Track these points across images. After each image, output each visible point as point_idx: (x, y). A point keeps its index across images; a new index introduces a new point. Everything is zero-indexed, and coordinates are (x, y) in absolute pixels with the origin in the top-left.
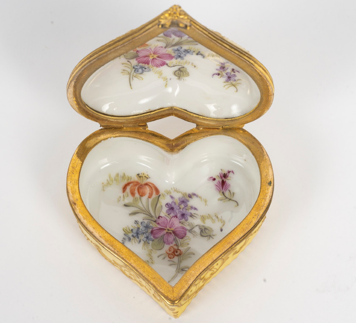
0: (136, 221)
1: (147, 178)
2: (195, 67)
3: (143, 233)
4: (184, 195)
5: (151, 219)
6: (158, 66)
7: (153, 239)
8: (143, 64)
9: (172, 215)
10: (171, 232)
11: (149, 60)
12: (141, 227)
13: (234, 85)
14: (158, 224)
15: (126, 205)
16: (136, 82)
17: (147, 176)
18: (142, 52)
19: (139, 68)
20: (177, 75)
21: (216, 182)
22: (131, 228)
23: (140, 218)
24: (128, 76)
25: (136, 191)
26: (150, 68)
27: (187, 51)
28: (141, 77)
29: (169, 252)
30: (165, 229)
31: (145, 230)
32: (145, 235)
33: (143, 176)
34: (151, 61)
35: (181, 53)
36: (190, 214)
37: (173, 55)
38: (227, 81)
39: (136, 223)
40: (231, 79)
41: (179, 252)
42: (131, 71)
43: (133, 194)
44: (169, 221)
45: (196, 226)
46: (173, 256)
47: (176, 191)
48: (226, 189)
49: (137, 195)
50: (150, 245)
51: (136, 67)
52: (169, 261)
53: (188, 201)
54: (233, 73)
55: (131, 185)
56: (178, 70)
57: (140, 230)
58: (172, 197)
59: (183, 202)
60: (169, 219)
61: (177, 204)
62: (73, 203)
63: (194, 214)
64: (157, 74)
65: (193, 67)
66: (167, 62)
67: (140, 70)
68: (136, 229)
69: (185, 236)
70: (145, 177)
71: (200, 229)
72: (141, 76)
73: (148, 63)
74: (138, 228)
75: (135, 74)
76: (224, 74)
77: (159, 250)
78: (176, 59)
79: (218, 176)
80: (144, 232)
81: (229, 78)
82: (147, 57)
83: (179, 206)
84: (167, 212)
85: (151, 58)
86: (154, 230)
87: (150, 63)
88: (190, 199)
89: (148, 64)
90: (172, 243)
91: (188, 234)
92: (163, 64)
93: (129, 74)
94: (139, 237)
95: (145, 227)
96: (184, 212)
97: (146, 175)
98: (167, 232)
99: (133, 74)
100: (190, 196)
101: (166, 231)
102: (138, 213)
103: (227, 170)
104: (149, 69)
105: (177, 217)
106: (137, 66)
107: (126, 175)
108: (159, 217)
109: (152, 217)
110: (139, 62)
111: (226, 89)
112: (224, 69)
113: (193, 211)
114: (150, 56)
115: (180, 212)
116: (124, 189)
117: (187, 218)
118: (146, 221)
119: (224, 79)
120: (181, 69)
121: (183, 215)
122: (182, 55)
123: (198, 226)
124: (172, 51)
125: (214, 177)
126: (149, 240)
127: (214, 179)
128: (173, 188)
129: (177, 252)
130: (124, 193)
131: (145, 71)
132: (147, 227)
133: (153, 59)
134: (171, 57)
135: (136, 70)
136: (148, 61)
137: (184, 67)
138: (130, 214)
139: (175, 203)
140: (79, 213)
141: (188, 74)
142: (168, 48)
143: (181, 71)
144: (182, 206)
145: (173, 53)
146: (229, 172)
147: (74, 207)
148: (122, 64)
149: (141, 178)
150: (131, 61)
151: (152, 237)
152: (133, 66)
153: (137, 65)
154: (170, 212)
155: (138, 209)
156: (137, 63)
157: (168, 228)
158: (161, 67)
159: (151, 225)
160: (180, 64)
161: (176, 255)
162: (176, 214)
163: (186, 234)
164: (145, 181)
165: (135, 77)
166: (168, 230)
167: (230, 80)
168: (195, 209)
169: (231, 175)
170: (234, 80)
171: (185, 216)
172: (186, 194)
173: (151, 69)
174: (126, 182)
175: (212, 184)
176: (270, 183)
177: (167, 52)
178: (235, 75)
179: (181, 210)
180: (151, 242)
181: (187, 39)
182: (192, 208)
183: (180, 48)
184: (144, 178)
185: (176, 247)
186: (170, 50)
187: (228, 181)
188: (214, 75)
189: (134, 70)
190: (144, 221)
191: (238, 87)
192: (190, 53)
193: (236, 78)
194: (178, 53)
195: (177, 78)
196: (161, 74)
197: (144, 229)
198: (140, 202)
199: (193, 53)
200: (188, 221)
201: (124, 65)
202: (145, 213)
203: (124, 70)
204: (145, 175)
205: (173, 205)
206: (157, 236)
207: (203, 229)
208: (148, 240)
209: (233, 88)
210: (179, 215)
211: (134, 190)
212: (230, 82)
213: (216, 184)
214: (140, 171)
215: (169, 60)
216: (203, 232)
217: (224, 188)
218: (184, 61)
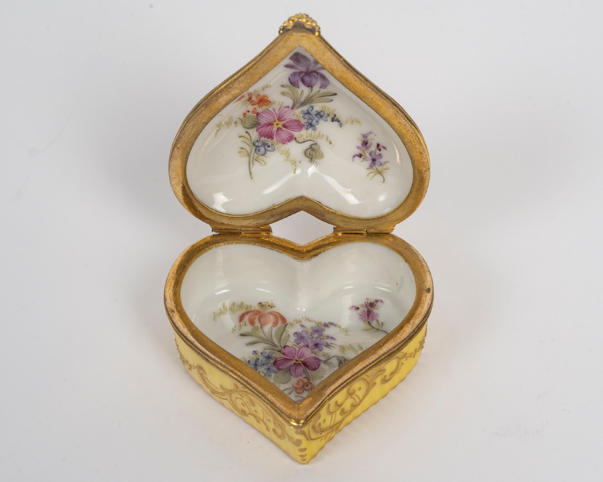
0: (254, 351)
1: (272, 307)
2: (330, 143)
3: (264, 365)
4: (318, 324)
5: (274, 348)
6: (284, 142)
7: (277, 370)
8: (266, 139)
9: (302, 344)
10: (300, 362)
11: (273, 131)
12: (261, 358)
13: (380, 173)
14: (284, 354)
15: (242, 335)
16: (256, 168)
17: (271, 305)
18: (263, 115)
19: (262, 146)
20: (308, 155)
21: (359, 311)
22: (248, 359)
23: (260, 348)
24: (247, 159)
25: (257, 321)
26: (275, 145)
27: (320, 115)
28: (263, 161)
29: (296, 386)
30: (293, 360)
31: (266, 361)
32: (266, 367)
33: (267, 304)
34: (275, 132)
35: (312, 118)
36: (326, 344)
37: (303, 121)
38: (371, 167)
39: (255, 353)
40: (376, 162)
41: (310, 386)
42: (251, 150)
43: (252, 322)
44: (297, 351)
45: (334, 356)
46: (302, 391)
47: (308, 320)
48: (373, 319)
49: (257, 324)
50: (271, 378)
51: (257, 144)
52: (296, 396)
53: (323, 330)
54: (378, 152)
55: (250, 314)
56: (310, 148)
57: (260, 361)
58: (302, 326)
59: (317, 331)
60: (297, 349)
61: (309, 333)
62: (171, 310)
63: (331, 343)
64: (284, 154)
65: (328, 143)
66: (296, 134)
67: (262, 149)
68: (254, 360)
69: (318, 368)
70: (269, 305)
71: (339, 360)
72: (262, 158)
73: (270, 136)
74: (258, 359)
75: (256, 155)
76: (368, 155)
77: (284, 383)
78: (307, 129)
79: (363, 305)
80: (265, 362)
81: (374, 160)
82: (270, 127)
83: (311, 335)
84: (295, 341)
85: (275, 128)
86: (278, 361)
87: (275, 137)
88: (326, 329)
89: (272, 138)
90: (301, 375)
91: (323, 365)
92: (291, 138)
93: (249, 155)
94: (258, 369)
95: (266, 357)
96: (318, 341)
97: (270, 303)
98: (295, 364)
99: (254, 155)
100: (326, 325)
101: (294, 361)
102: (258, 342)
103: (375, 299)
104: (273, 146)
105: (308, 346)
106: (258, 141)
107: (245, 304)
108: (285, 347)
109: (276, 346)
110: (261, 135)
111: (371, 179)
112: (367, 145)
113: (329, 341)
114: (274, 123)
115: (313, 341)
116: (241, 318)
117: (322, 348)
118: (268, 351)
119: (367, 163)
120: (313, 146)
121: (316, 345)
122: (314, 123)
123: (336, 357)
124: (302, 115)
125: (357, 306)
126: (271, 372)
127: (357, 308)
128: (304, 318)
129: (307, 386)
130: (241, 323)
131: (269, 151)
132: (268, 357)
133: (279, 129)
134: (300, 126)
135: (257, 148)
136: (271, 132)
137: (316, 144)
138: (247, 344)
139: (307, 333)
140: (177, 321)
141: (322, 156)
142: (296, 109)
143: (313, 150)
144: (316, 335)
145: (303, 118)
146: (377, 301)
147: (171, 315)
148: (240, 137)
149: (264, 307)
150: (250, 131)
151: (275, 369)
152: (253, 141)
153: (258, 139)
154: (299, 342)
155: (258, 339)
156: (258, 136)
157: (296, 358)
158: (288, 143)
159: (274, 355)
160: (312, 139)
161: (306, 390)
162: (307, 343)
163: (320, 366)
164: (269, 310)
165: (256, 160)
166: (297, 361)
167: (375, 164)
168: (332, 338)
169: (379, 304)
170: (379, 164)
171: (319, 346)
172: (320, 323)
173: (276, 147)
174: (244, 311)
175: (356, 314)
176: (428, 290)
177: (295, 118)
178: (380, 155)
179: (314, 339)
180: (273, 375)
181: (319, 91)
182: (328, 337)
183: (311, 108)
184: (267, 306)
185: (306, 381)
186: (298, 113)
187: (375, 311)
188: (354, 157)
189: (254, 148)
190: (265, 351)
191: (385, 175)
192: (323, 118)
193: (382, 160)
194: (309, 117)
195: (308, 159)
196: (287, 154)
197: (265, 359)
198: (261, 331)
199: (328, 118)
200: (323, 351)
201: (242, 139)
202: (267, 342)
203: (242, 148)
204: (268, 304)
205: (304, 334)
206: (281, 367)
207: (342, 361)
208: (269, 373)
209: (379, 177)
210: (310, 345)
211: (254, 319)
212: (374, 167)
213: (361, 313)
214: (263, 301)
215: (298, 131)
216: (342, 364)
217: (370, 318)
218: (317, 132)
